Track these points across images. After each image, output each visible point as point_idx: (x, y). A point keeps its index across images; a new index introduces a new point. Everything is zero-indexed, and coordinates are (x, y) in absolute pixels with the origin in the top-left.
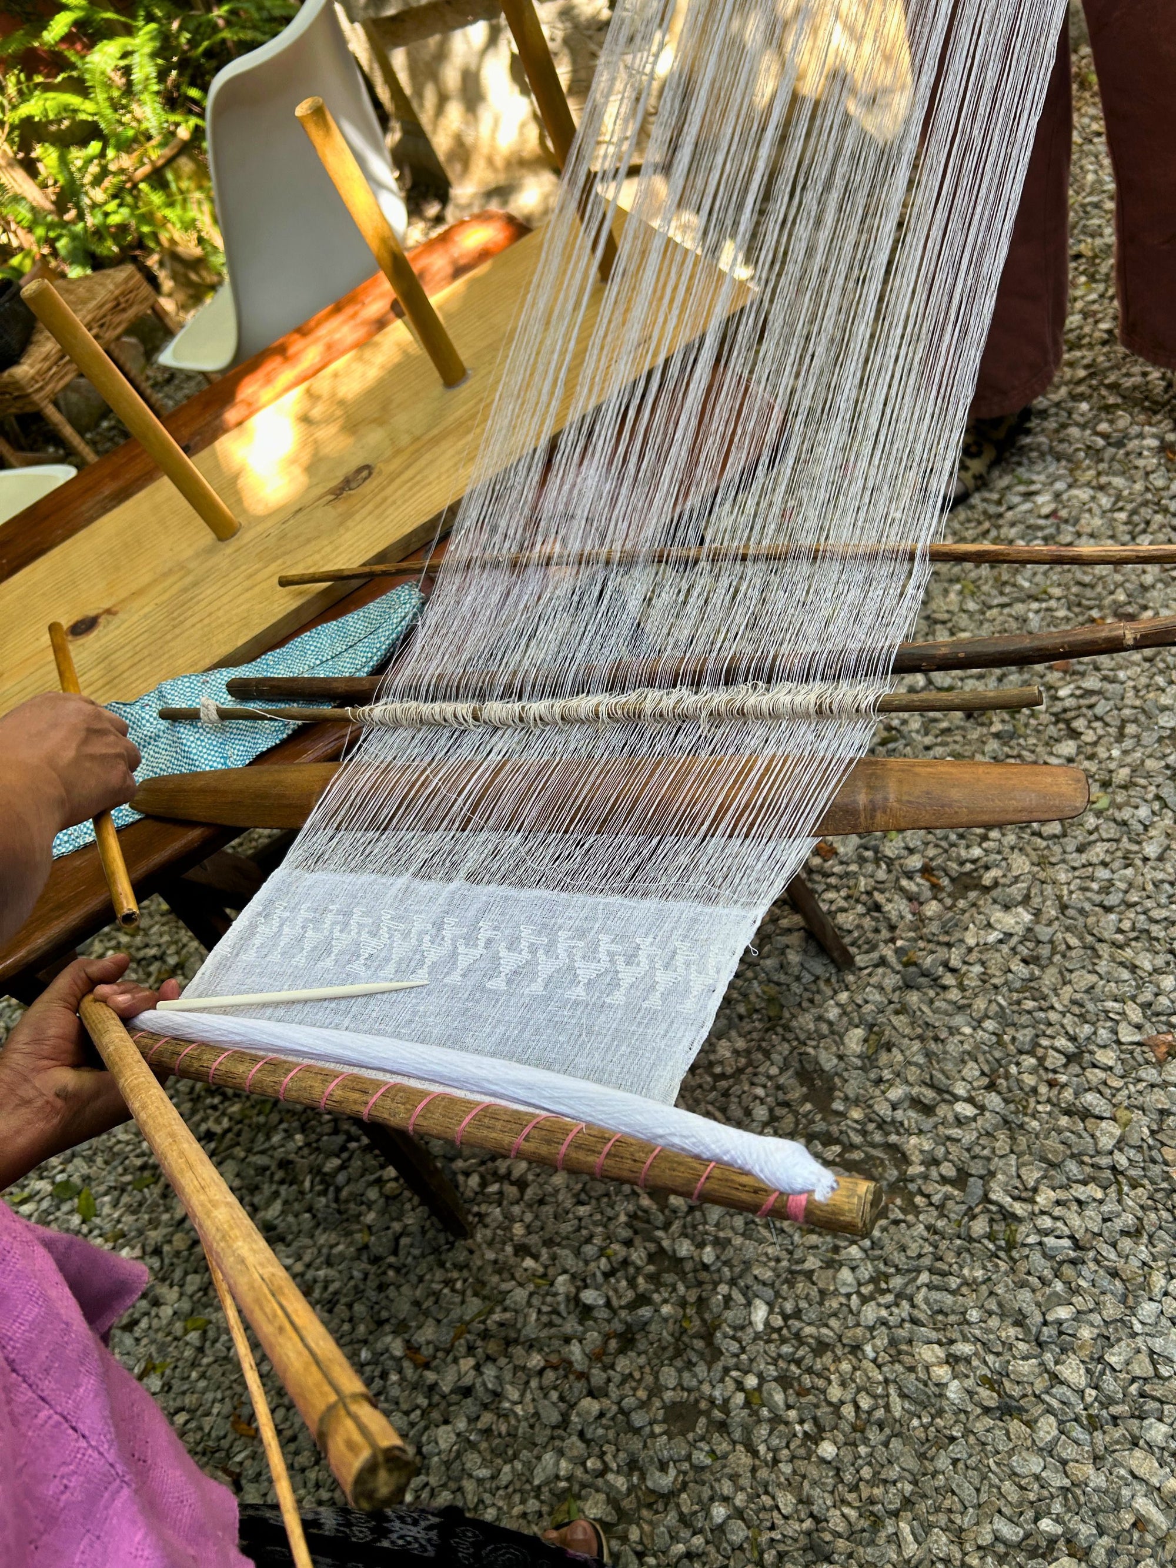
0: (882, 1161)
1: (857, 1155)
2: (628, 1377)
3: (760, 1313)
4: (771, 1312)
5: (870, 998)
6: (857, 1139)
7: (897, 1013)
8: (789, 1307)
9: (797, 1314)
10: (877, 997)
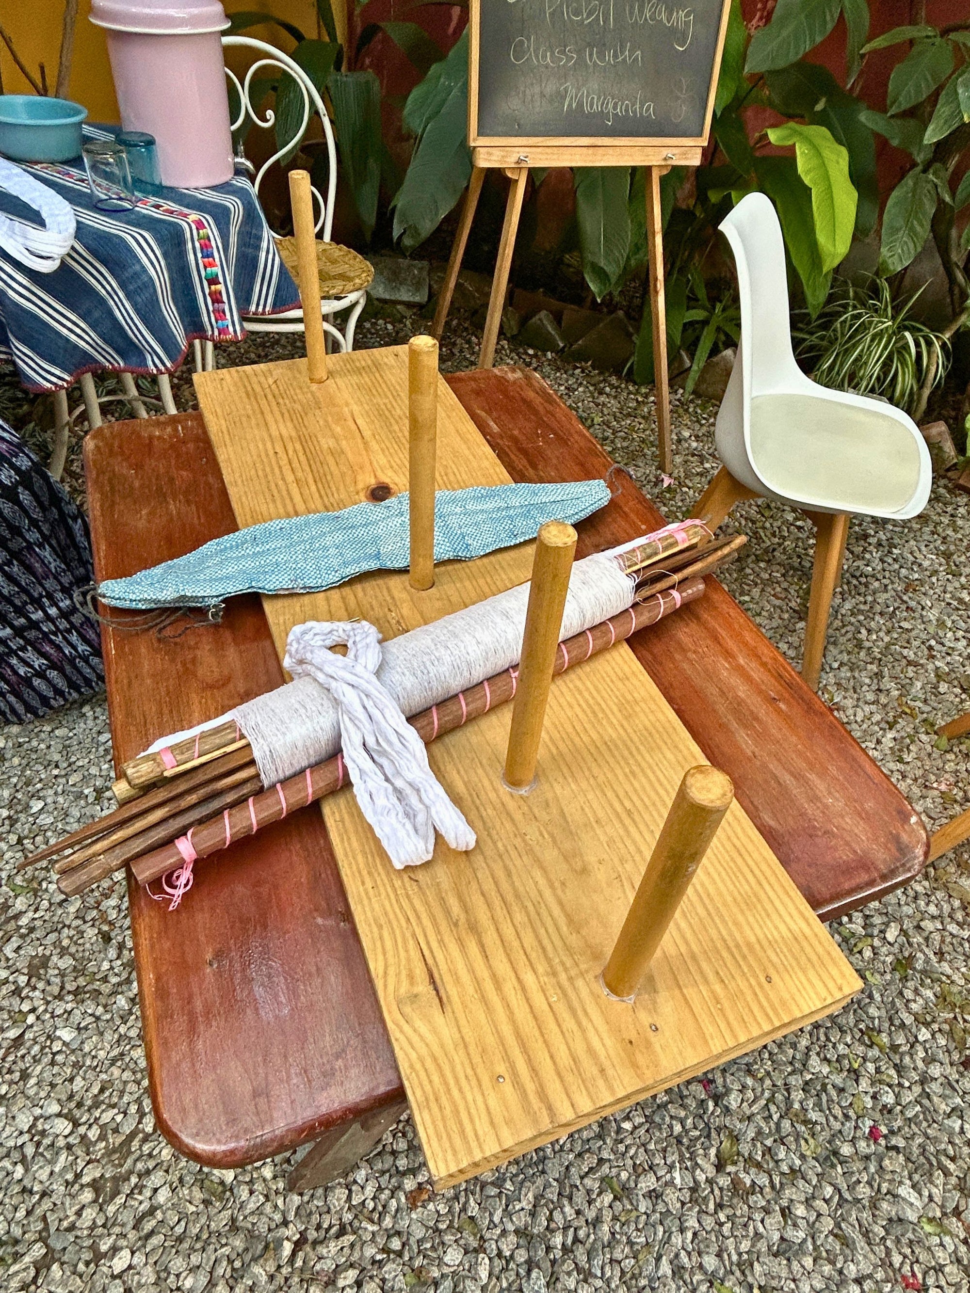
0: (122, 1166)
1: (135, 1144)
2: (81, 933)
3: (66, 1034)
4: (65, 1043)
5: (253, 1198)
6: (146, 1149)
7: (233, 1220)
8: (60, 1058)
9: (53, 1063)
10: (251, 1206)
